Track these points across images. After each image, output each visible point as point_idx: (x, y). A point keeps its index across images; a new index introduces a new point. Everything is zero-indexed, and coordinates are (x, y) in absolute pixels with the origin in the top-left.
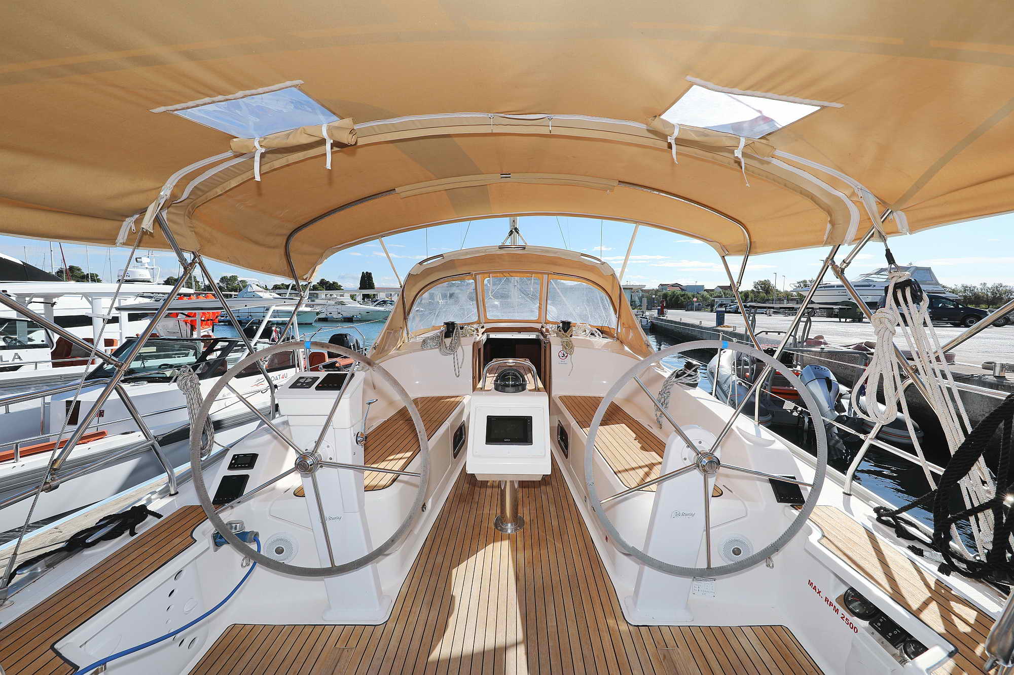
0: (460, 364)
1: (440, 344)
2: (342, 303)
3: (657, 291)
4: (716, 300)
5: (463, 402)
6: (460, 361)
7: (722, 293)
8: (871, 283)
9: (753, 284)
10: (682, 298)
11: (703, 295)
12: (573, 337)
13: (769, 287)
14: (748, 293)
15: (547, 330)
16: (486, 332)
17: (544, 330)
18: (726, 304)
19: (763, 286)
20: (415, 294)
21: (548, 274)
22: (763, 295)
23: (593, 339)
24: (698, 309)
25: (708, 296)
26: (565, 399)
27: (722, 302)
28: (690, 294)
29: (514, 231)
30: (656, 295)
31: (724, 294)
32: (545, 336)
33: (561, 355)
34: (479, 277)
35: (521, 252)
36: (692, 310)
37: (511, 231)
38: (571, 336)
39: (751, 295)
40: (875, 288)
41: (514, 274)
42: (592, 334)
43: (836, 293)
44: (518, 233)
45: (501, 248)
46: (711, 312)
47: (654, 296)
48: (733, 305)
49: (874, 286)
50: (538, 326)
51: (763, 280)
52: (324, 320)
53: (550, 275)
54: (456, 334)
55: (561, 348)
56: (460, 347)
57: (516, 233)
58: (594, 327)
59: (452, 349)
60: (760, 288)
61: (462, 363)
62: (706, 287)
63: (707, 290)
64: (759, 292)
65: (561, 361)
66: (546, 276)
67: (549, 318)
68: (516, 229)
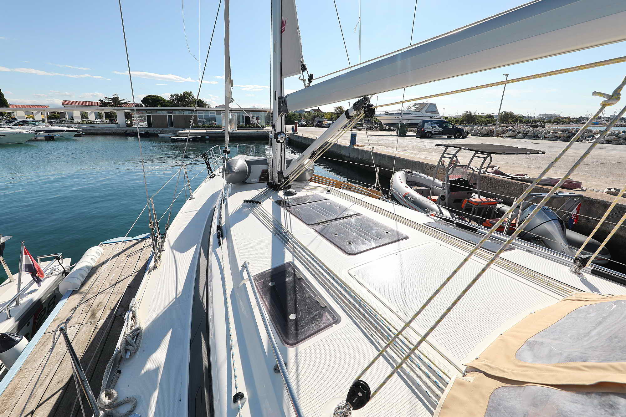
9: (334, 109)
43: (394, 118)
49: (412, 114)
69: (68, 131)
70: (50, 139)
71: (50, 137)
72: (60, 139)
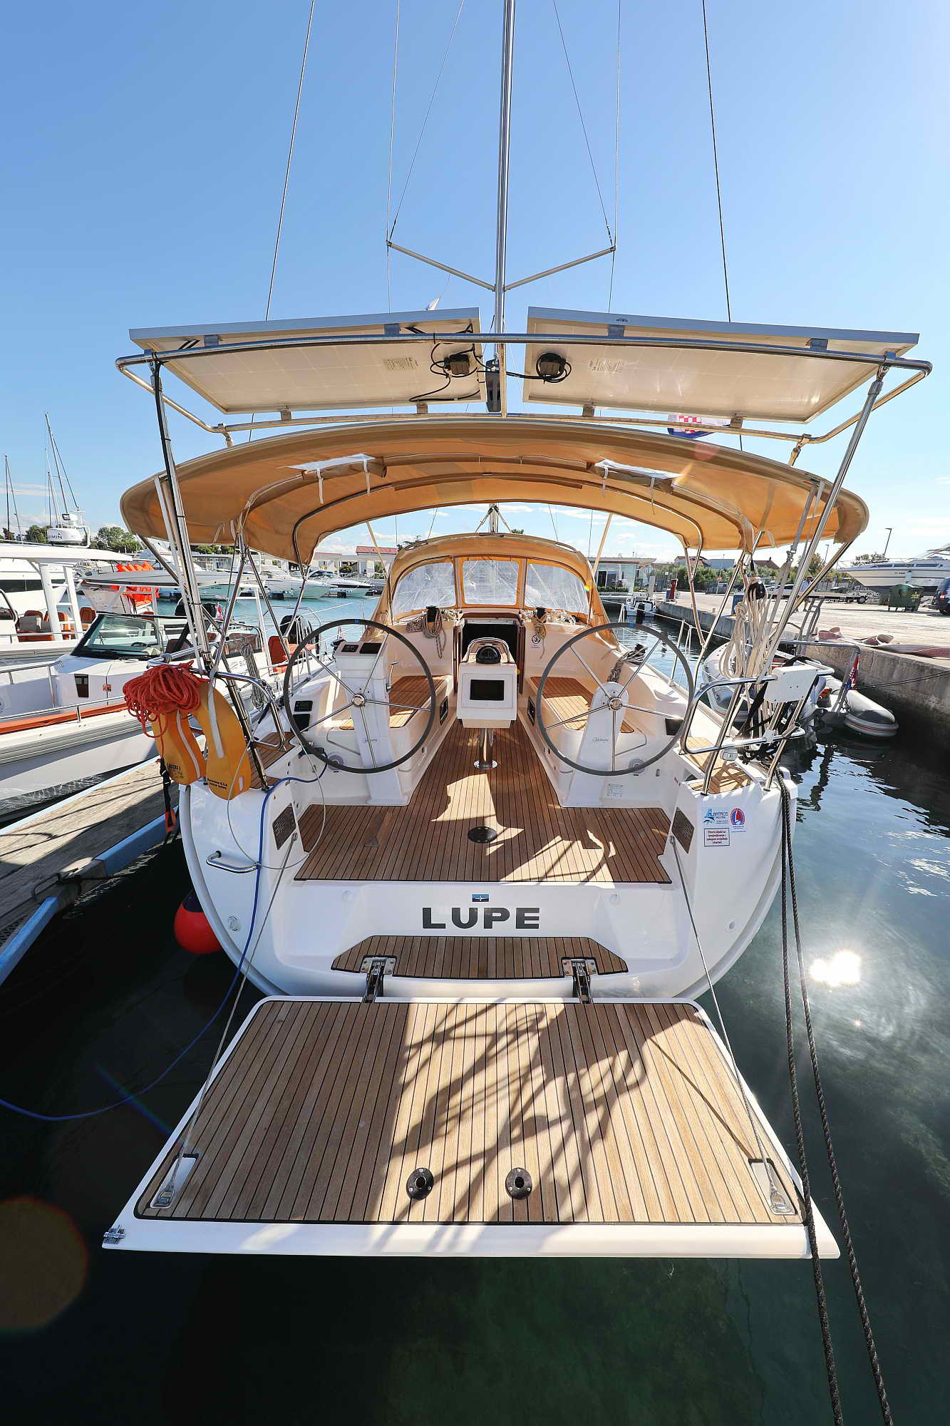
0: (442, 647)
1: (424, 628)
3: (672, 566)
6: (442, 643)
10: (704, 577)
12: (547, 623)
15: (523, 616)
16: (464, 618)
17: (521, 616)
21: (526, 558)
23: (565, 625)
28: (714, 571)
30: (670, 571)
32: (521, 622)
33: (534, 639)
34: (457, 560)
38: (545, 622)
41: (492, 558)
42: (567, 621)
43: (892, 574)
47: (667, 573)
50: (515, 612)
53: (527, 560)
54: (437, 619)
55: (534, 633)
56: (442, 631)
58: (570, 613)
59: (435, 633)
61: (444, 646)
65: (534, 645)
66: (523, 561)
67: (527, 604)
69: (360, 587)
70: (343, 595)
71: (342, 593)
72: (353, 597)
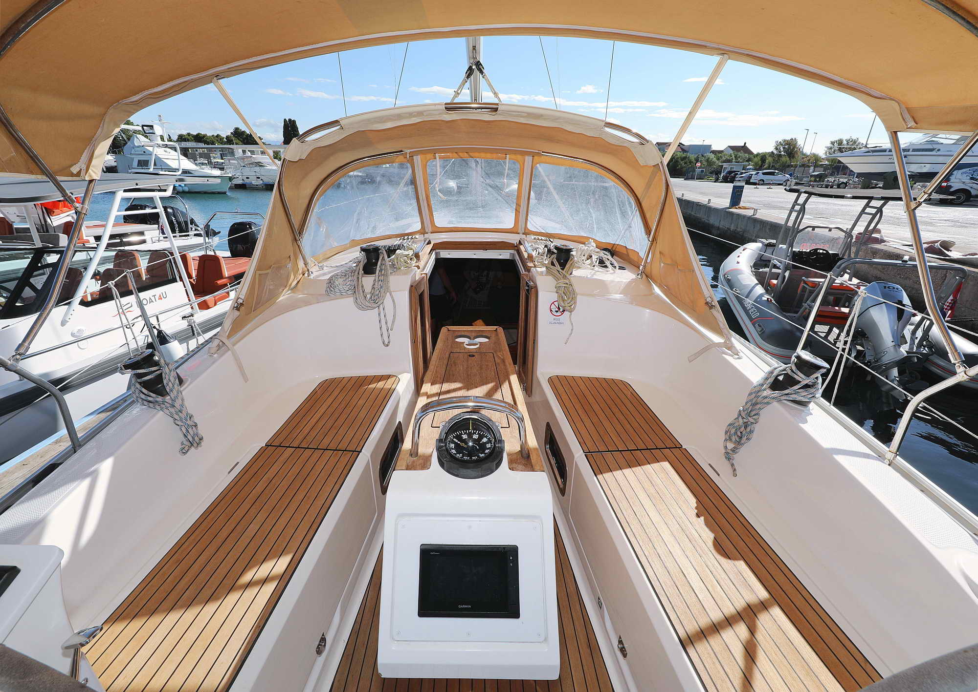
0: (389, 325)
1: (356, 290)
2: (259, 164)
4: (725, 165)
5: (398, 392)
6: (390, 319)
7: (733, 157)
8: (935, 146)
9: (774, 144)
10: (682, 163)
11: (709, 158)
13: (794, 148)
14: (765, 156)
15: (530, 257)
16: (435, 250)
18: (736, 171)
19: (787, 147)
20: (310, 191)
21: (533, 155)
22: (785, 159)
23: (602, 274)
24: (700, 178)
25: (715, 159)
26: (559, 383)
27: (731, 168)
28: (692, 157)
29: (475, 68)
31: (735, 157)
32: (525, 264)
33: (554, 308)
34: (418, 159)
35: (487, 117)
36: (692, 178)
37: (470, 68)
38: (571, 274)
39: (769, 160)
40: (939, 153)
41: (477, 154)
44: (482, 72)
45: (451, 107)
46: (715, 182)
48: (745, 173)
49: (939, 150)
50: (513, 239)
51: (788, 138)
52: (242, 187)
53: (536, 157)
54: (381, 271)
55: (555, 296)
56: (388, 294)
57: (478, 72)
59: (375, 300)
60: (782, 150)
61: (393, 322)
62: (714, 148)
63: (714, 152)
64: (780, 156)
65: (554, 319)
66: (529, 159)
68: (478, 64)
